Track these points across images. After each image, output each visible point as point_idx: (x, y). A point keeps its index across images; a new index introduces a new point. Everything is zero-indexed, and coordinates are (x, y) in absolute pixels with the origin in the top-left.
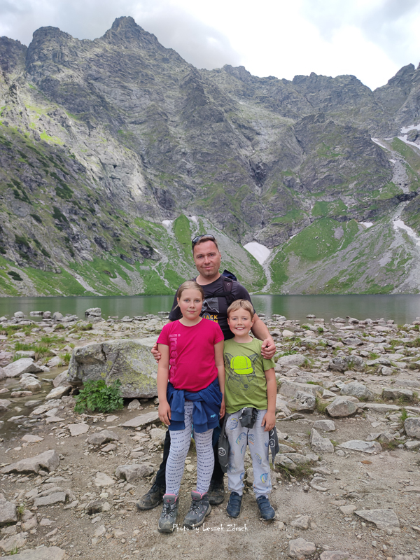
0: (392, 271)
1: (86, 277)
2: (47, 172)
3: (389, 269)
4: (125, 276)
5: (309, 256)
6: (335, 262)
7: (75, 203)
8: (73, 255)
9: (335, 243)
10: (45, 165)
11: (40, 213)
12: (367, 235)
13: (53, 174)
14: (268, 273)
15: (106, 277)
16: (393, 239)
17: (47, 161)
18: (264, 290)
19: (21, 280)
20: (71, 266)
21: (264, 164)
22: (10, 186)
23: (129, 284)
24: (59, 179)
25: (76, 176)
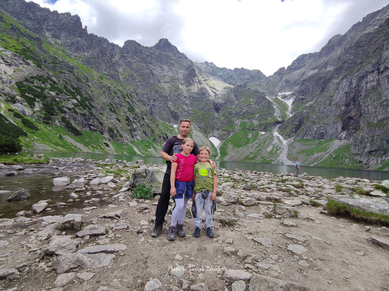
0: (273, 154)
1: (138, 147)
2: (125, 101)
3: (271, 153)
4: (155, 148)
5: (237, 145)
6: (248, 148)
7: (136, 115)
8: (133, 137)
9: (248, 140)
10: (124, 97)
11: (120, 118)
12: (262, 137)
13: (128, 102)
14: (219, 151)
15: (146, 148)
16: (274, 140)
17: (125, 96)
18: (217, 159)
19: (109, 147)
20: (132, 142)
21: (219, 104)
22: (108, 105)
23: (156, 152)
24: (130, 104)
25: (138, 103)
